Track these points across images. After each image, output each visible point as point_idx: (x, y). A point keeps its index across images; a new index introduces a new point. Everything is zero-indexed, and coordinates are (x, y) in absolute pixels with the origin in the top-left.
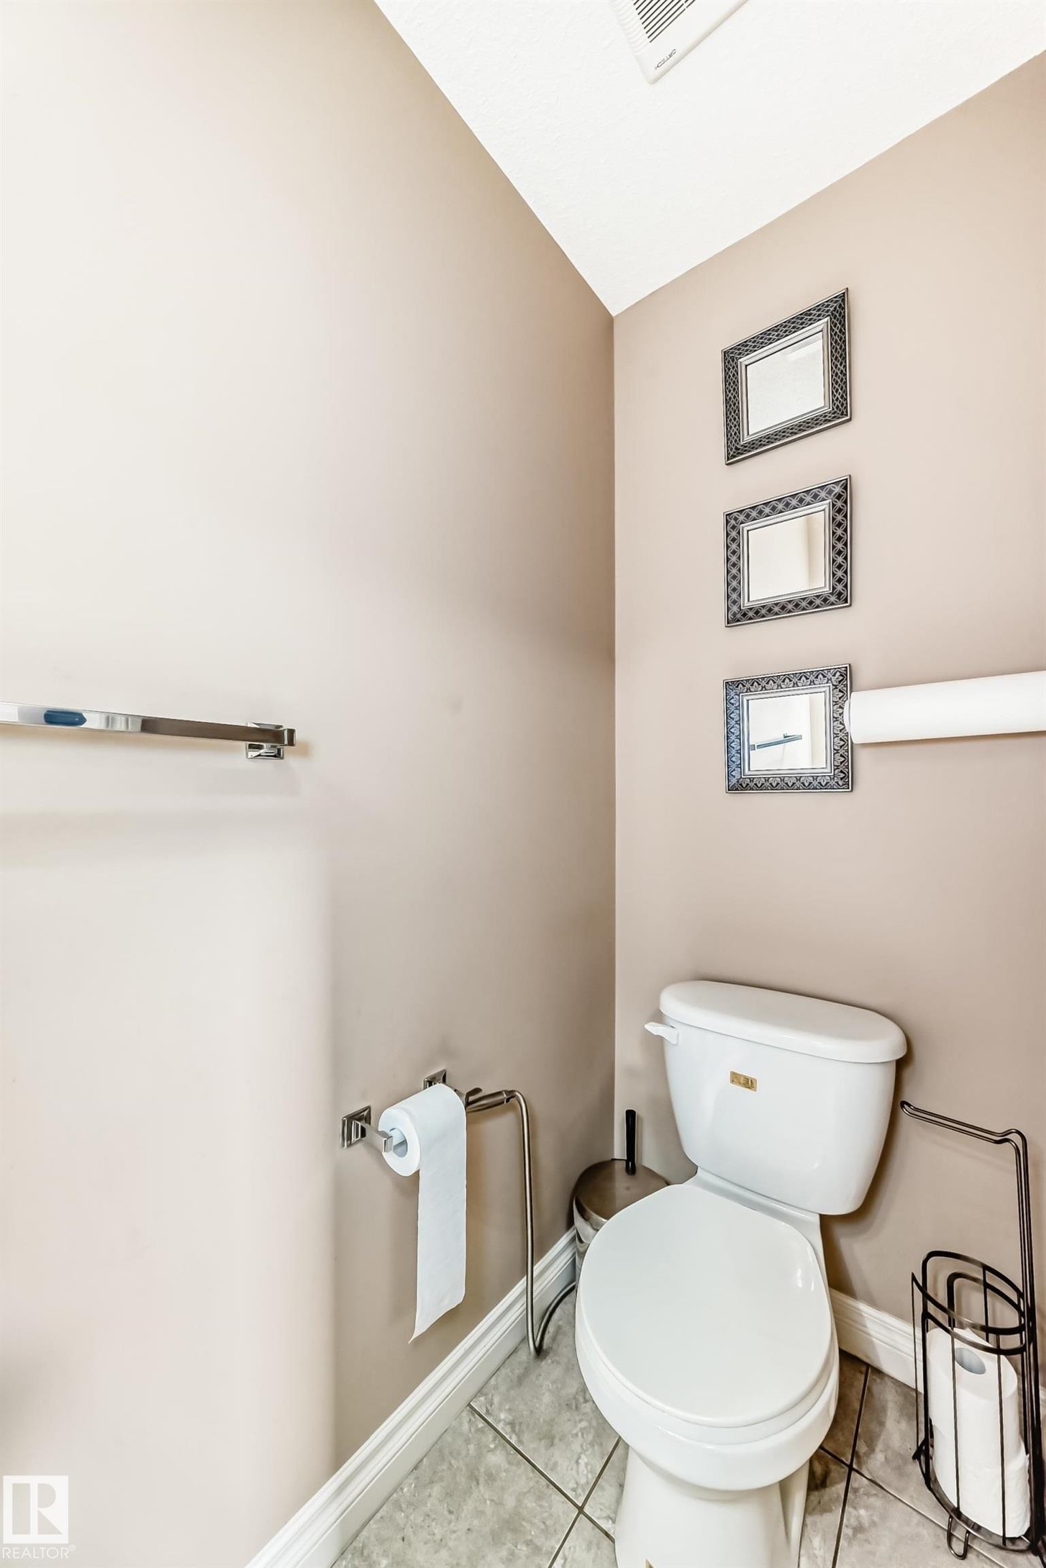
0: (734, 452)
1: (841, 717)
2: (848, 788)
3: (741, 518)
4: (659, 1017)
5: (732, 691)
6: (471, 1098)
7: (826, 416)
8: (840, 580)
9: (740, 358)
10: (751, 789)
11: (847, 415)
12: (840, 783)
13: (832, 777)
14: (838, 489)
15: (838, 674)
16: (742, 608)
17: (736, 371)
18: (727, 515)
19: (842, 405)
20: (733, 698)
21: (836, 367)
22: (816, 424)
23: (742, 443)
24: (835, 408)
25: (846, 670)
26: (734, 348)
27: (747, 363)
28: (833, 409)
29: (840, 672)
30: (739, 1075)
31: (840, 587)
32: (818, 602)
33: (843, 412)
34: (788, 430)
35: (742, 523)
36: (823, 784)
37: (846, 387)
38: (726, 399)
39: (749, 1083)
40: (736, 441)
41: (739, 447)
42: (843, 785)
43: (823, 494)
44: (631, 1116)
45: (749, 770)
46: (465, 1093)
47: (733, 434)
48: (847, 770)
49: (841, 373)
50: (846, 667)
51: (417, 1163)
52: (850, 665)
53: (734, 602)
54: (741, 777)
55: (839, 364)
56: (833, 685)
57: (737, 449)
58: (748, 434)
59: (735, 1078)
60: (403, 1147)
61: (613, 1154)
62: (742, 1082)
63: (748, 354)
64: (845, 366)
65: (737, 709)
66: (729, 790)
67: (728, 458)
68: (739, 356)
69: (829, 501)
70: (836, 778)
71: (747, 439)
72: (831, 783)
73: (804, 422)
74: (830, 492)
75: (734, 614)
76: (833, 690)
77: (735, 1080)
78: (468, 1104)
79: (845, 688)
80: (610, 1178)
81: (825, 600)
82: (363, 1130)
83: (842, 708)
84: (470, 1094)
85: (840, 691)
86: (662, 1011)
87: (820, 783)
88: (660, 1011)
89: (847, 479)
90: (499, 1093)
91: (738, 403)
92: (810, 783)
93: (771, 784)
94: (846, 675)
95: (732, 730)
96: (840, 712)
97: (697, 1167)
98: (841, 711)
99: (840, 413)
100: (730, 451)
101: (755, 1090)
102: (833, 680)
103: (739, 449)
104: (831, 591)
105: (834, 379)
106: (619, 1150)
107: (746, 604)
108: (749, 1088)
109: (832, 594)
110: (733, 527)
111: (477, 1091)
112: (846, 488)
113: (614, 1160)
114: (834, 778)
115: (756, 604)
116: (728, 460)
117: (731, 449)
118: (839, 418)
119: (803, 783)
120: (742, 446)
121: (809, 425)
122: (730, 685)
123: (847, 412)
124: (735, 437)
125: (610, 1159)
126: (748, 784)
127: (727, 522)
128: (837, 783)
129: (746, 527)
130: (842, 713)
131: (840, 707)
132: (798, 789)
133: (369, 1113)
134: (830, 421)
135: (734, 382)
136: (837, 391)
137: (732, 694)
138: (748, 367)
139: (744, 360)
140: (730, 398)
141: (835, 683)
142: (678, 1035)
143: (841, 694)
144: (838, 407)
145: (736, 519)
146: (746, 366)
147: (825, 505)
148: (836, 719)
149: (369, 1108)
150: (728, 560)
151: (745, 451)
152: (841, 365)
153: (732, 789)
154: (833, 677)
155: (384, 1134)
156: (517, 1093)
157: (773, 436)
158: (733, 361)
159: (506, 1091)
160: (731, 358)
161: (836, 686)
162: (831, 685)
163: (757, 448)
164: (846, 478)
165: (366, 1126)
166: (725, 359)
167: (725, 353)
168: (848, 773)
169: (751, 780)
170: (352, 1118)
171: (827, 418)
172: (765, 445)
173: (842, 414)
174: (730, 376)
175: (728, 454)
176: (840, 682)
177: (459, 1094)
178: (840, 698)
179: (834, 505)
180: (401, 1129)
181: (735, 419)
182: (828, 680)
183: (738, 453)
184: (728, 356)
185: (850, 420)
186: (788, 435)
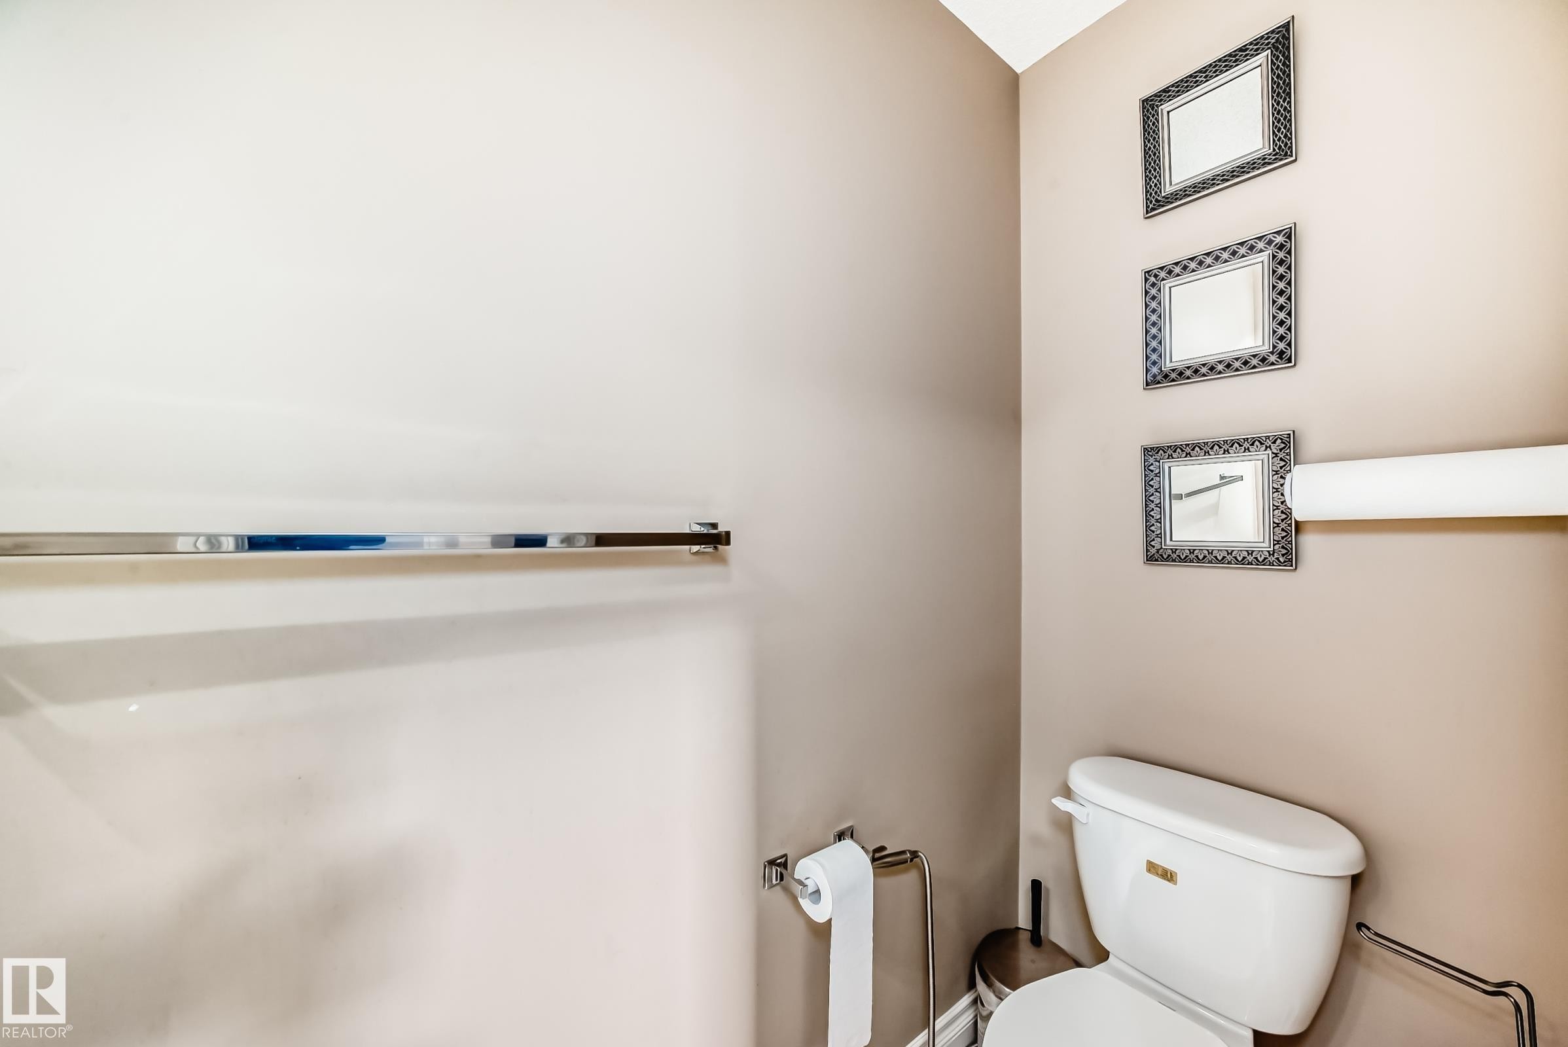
0: (1154, 205)
1: (1282, 488)
2: (1292, 566)
3: (1163, 274)
4: (1068, 793)
5: (1152, 456)
6: (877, 855)
7: (1265, 159)
8: (1281, 338)
9: (1161, 105)
10: (1174, 561)
11: (1292, 156)
12: (1282, 560)
13: (1271, 553)
14: (1279, 239)
15: (1279, 441)
16: (1163, 369)
17: (1156, 119)
18: (1145, 272)
19: (1286, 145)
20: (1152, 464)
21: (1278, 104)
22: (1253, 168)
23: (1163, 194)
24: (1276, 148)
25: (1290, 437)
26: (1155, 95)
27: (1169, 109)
28: (1274, 150)
29: (1281, 439)
30: (1158, 865)
31: (1281, 346)
32: (1254, 362)
33: (1287, 152)
34: (1218, 178)
35: (1163, 279)
36: (1261, 560)
37: (1291, 125)
38: (1145, 150)
39: (1168, 876)
40: (1156, 193)
41: (1159, 199)
42: (1285, 562)
43: (1261, 245)
44: (1036, 886)
45: (1171, 540)
46: (871, 850)
47: (1153, 185)
48: (1290, 546)
49: (1284, 110)
50: (1289, 434)
51: (830, 913)
52: (1294, 432)
53: (1154, 363)
54: (1162, 548)
55: (1281, 101)
56: (1273, 453)
57: (1157, 201)
58: (1171, 184)
59: (1152, 867)
60: (817, 895)
61: (1018, 922)
62: (1160, 873)
63: (1170, 100)
64: (1289, 102)
65: (1156, 476)
66: (1147, 560)
67: (1147, 211)
68: (1160, 104)
69: (1268, 252)
70: (1276, 554)
71: (1168, 189)
72: (1269, 559)
73: (1238, 167)
74: (1270, 242)
75: (1154, 376)
76: (1272, 458)
77: (1152, 869)
78: (874, 860)
79: (1288, 457)
80: (1014, 946)
81: (1263, 360)
82: (782, 875)
83: (1284, 478)
84: (876, 851)
85: (1281, 459)
86: (1072, 788)
87: (1256, 558)
88: (1069, 787)
89: (1291, 228)
90: (903, 852)
91: (1159, 153)
92: (1244, 558)
93: (1197, 556)
94: (1289, 443)
95: (1151, 498)
96: (1281, 483)
97: (1109, 952)
98: (1282, 481)
99: (1283, 154)
100: (1149, 204)
101: (1176, 884)
102: (1272, 447)
103: (1160, 201)
104: (1271, 350)
105: (1276, 118)
106: (1023, 919)
107: (1168, 365)
108: (1169, 881)
109: (1272, 353)
110: (1153, 285)
111: (883, 848)
112: (1289, 237)
113: (1018, 929)
114: (1273, 555)
115: (1179, 365)
116: (1147, 213)
117: (1151, 202)
118: (1281, 160)
119: (1235, 558)
120: (1163, 197)
121: (1245, 169)
122: (1148, 451)
123: (1291, 152)
124: (1156, 189)
125: (1014, 927)
126: (1169, 556)
127: (1146, 280)
128: (1278, 559)
129: (1167, 284)
130: (1284, 484)
131: (1282, 477)
132: (1229, 563)
133: (786, 860)
134: (1270, 164)
135: (1154, 132)
136: (1279, 131)
137: (1152, 460)
138: (1170, 113)
139: (1165, 107)
140: (1150, 148)
141: (1275, 451)
142: (1088, 815)
143: (1283, 463)
144: (1280, 147)
145: (1156, 276)
146: (1168, 112)
147: (1264, 256)
148: (1277, 490)
149: (785, 855)
150: (1147, 319)
151: (1168, 202)
152: (1284, 101)
153: (1150, 559)
154: (1272, 445)
155: (801, 883)
156: (920, 854)
157: (1200, 185)
158: (1153, 109)
159: (910, 851)
160: (1150, 107)
161: (1276, 454)
162: (1271, 452)
163: (1181, 199)
164: (1290, 226)
165: (784, 872)
166: (1144, 108)
167: (1145, 101)
168: (1292, 549)
169: (1174, 551)
170: (772, 863)
171: (1266, 161)
172: (1190, 195)
173: (1286, 154)
174: (1149, 125)
175: (1147, 207)
176: (1281, 450)
177: (866, 851)
178: (1281, 468)
179: (1274, 257)
180: (813, 878)
181: (1155, 170)
182: (1267, 447)
183: (1159, 206)
184: (1147, 104)
185: (1295, 160)
186: (1219, 182)
